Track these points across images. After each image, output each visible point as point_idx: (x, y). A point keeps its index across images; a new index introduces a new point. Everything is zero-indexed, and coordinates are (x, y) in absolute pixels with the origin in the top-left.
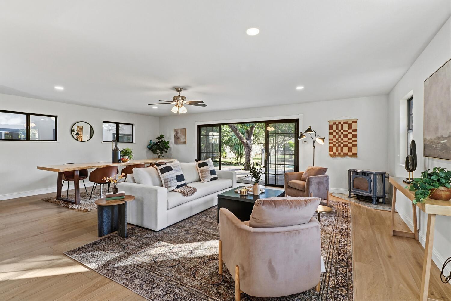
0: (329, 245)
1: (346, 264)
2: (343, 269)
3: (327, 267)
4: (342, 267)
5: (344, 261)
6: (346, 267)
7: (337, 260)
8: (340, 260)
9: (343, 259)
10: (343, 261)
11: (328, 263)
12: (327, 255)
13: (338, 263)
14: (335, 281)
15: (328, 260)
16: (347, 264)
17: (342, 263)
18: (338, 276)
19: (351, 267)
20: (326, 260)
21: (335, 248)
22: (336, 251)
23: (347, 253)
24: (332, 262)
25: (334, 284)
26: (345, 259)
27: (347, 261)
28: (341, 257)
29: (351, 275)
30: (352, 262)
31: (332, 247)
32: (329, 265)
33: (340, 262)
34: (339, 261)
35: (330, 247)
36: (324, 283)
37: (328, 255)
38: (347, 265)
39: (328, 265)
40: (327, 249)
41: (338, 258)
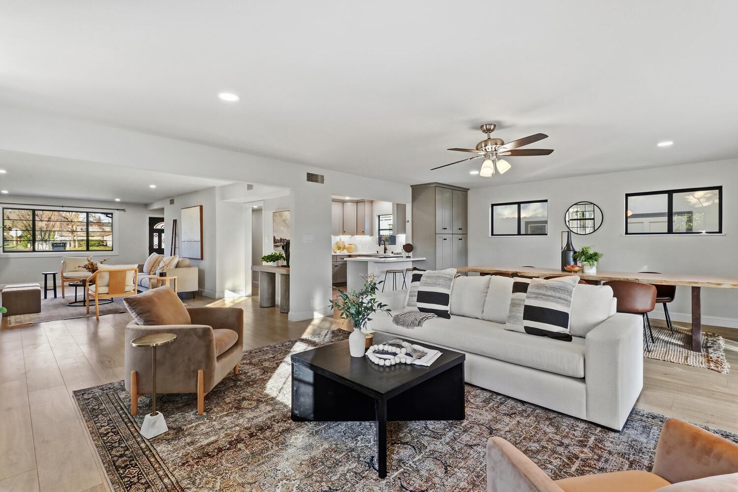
0: (177, 482)
1: (117, 464)
2: (118, 454)
3: (144, 440)
4: (121, 456)
5: (123, 468)
6: (115, 459)
7: (137, 460)
8: (132, 465)
9: (127, 471)
10: (126, 466)
11: (148, 446)
12: (161, 458)
13: (132, 458)
14: (121, 433)
15: (151, 451)
16: (116, 467)
17: (124, 462)
18: (120, 441)
19: (106, 465)
20: (155, 449)
21: (158, 482)
22: (151, 477)
23: (127, 488)
24: (144, 453)
25: (119, 430)
26: (124, 472)
27: (117, 470)
28: (134, 471)
29: (101, 453)
30: (108, 475)
31: (166, 480)
32: (143, 445)
33: (130, 462)
34: (133, 462)
35: (171, 477)
36: (132, 423)
37: (159, 460)
38: (114, 464)
39: (145, 443)
40: (171, 469)
41: (137, 465)
